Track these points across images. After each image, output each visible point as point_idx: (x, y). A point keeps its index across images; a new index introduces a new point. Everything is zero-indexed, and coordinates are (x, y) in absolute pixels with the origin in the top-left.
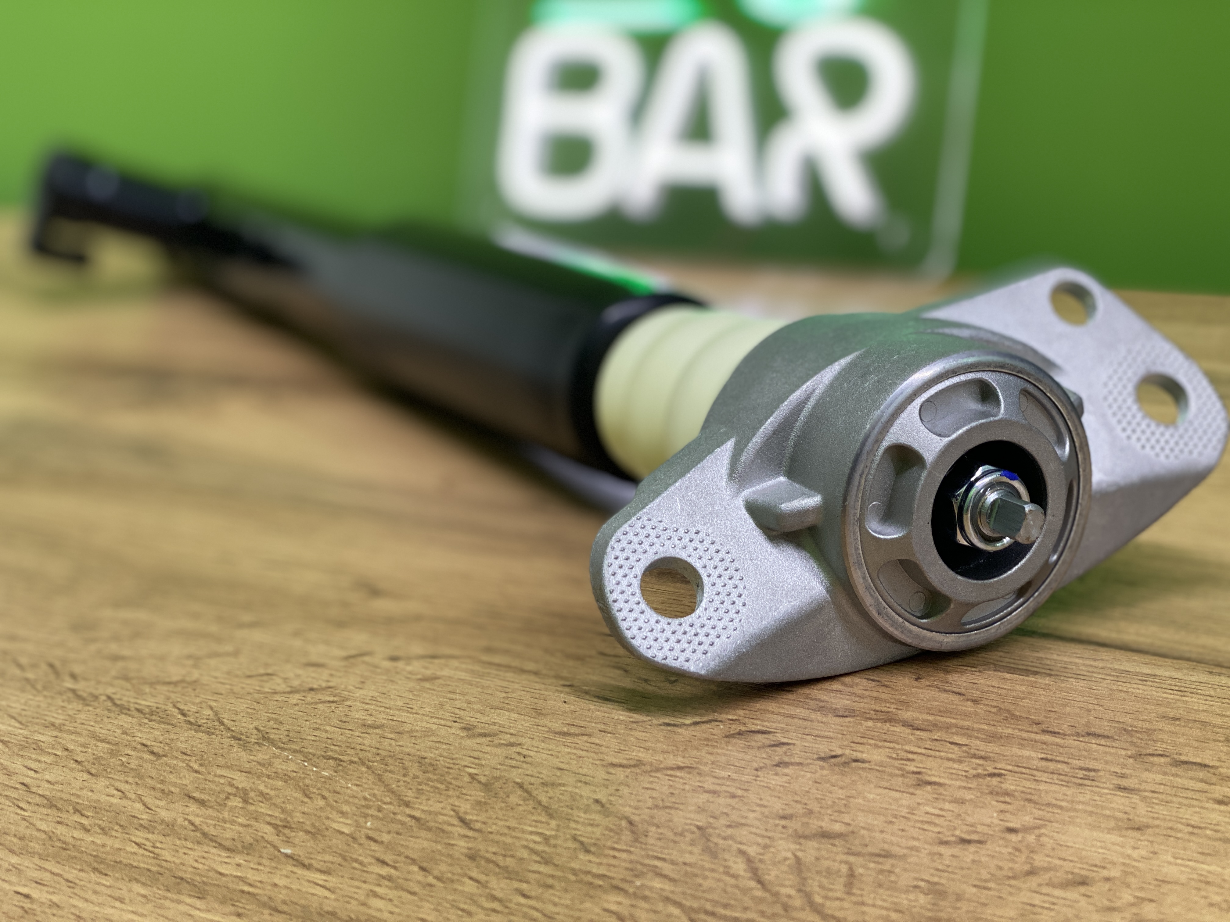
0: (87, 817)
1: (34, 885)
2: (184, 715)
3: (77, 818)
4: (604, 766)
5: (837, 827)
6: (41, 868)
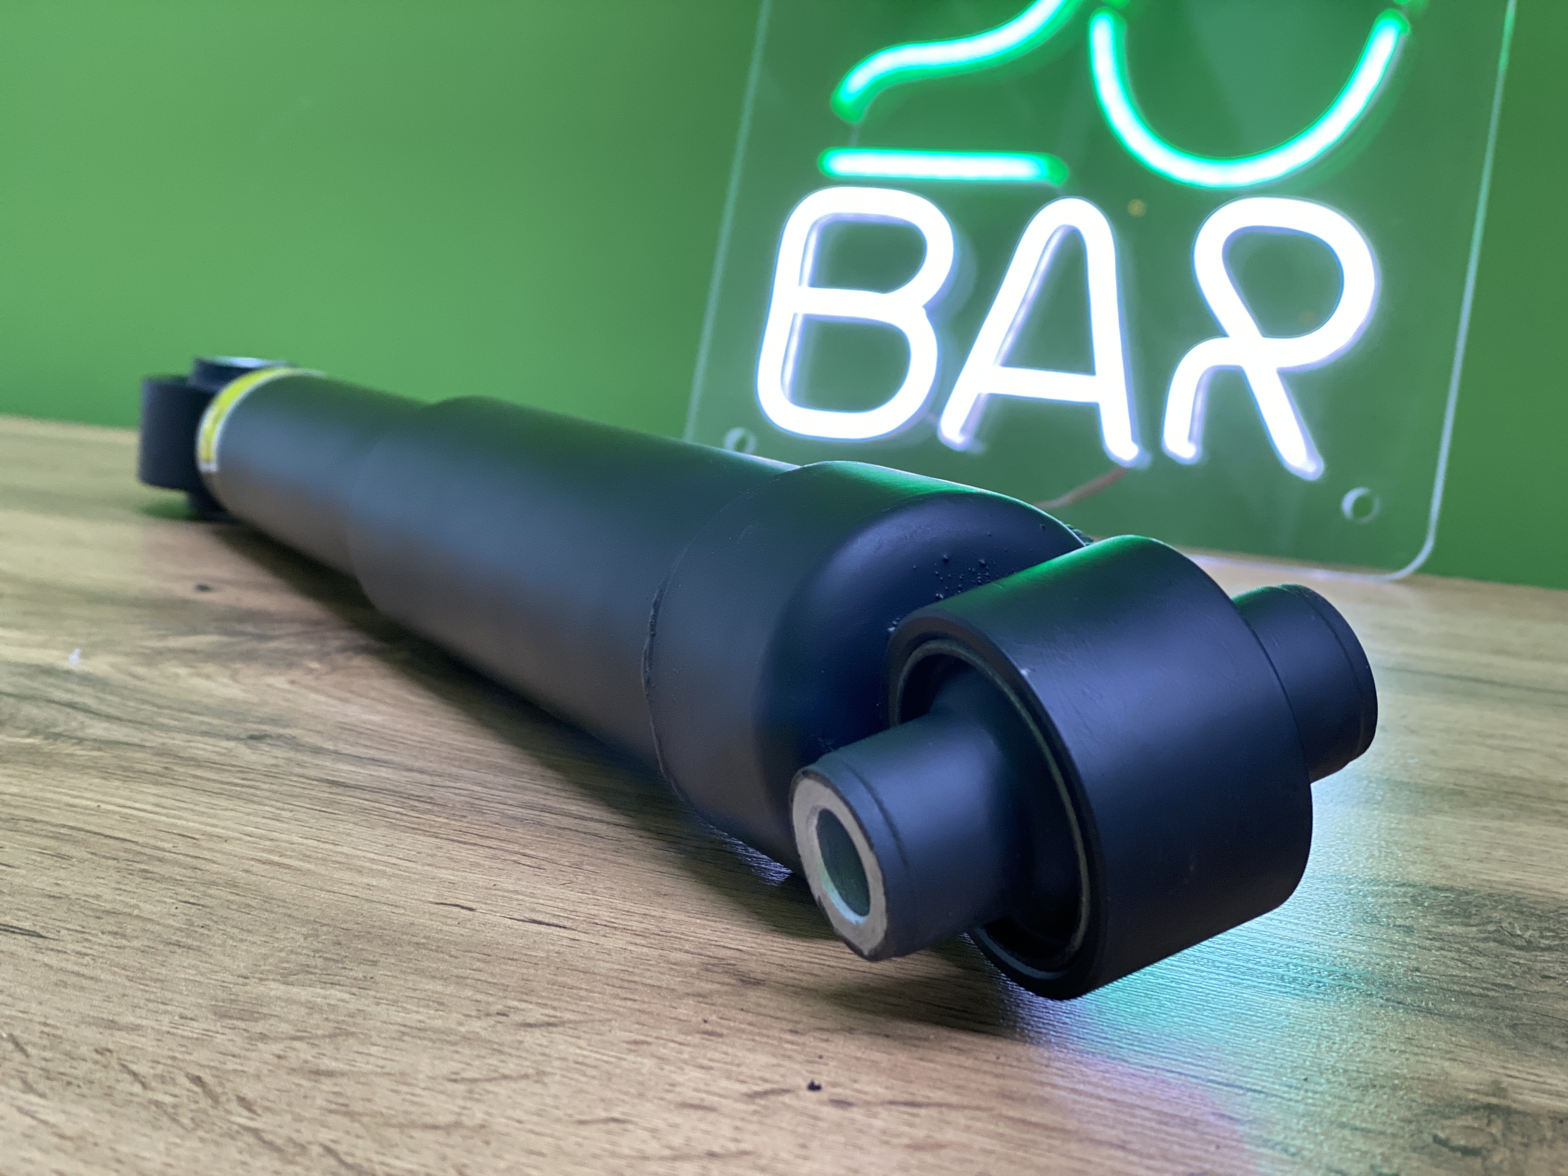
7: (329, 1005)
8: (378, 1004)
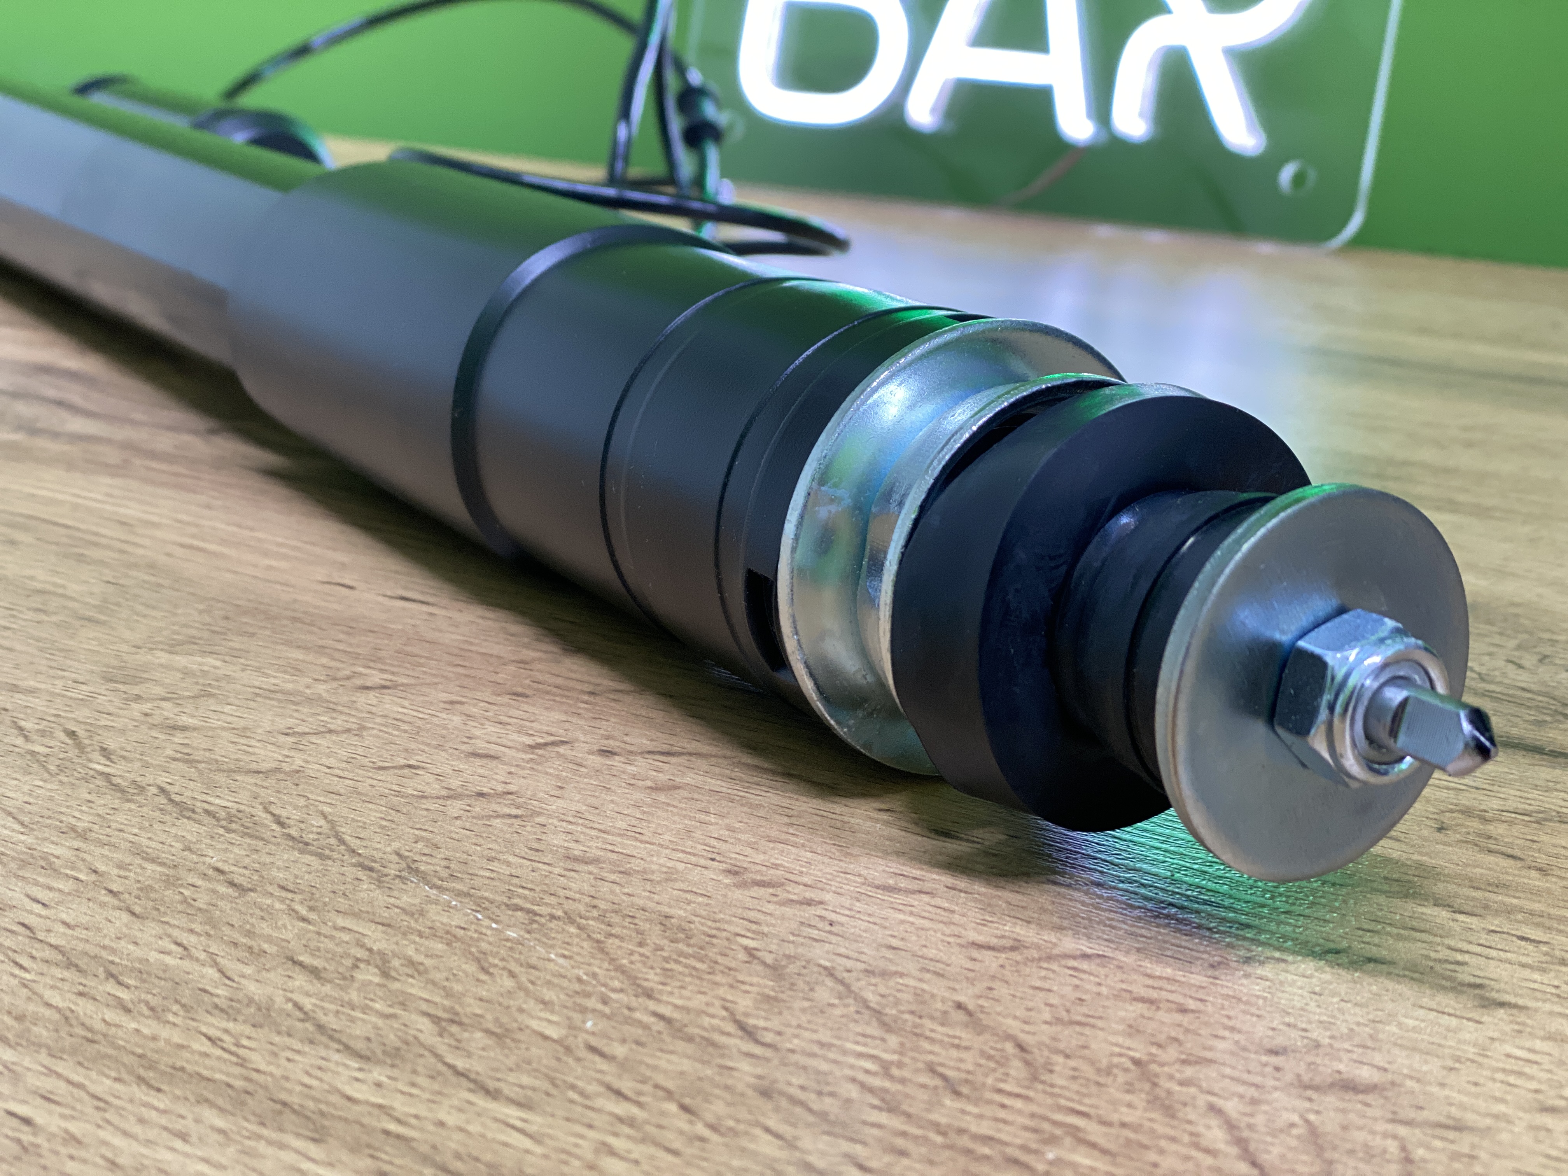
0: (128, 987)
1: (39, 1101)
2: (282, 824)
3: (111, 987)
4: (960, 945)
5: (1365, 1074)
6: (51, 1072)
7: (202, 671)
8: (243, 670)
